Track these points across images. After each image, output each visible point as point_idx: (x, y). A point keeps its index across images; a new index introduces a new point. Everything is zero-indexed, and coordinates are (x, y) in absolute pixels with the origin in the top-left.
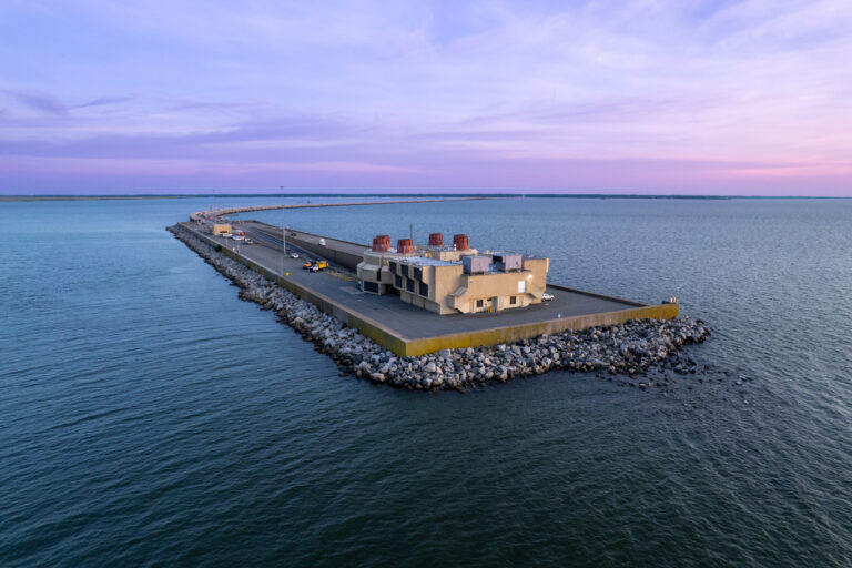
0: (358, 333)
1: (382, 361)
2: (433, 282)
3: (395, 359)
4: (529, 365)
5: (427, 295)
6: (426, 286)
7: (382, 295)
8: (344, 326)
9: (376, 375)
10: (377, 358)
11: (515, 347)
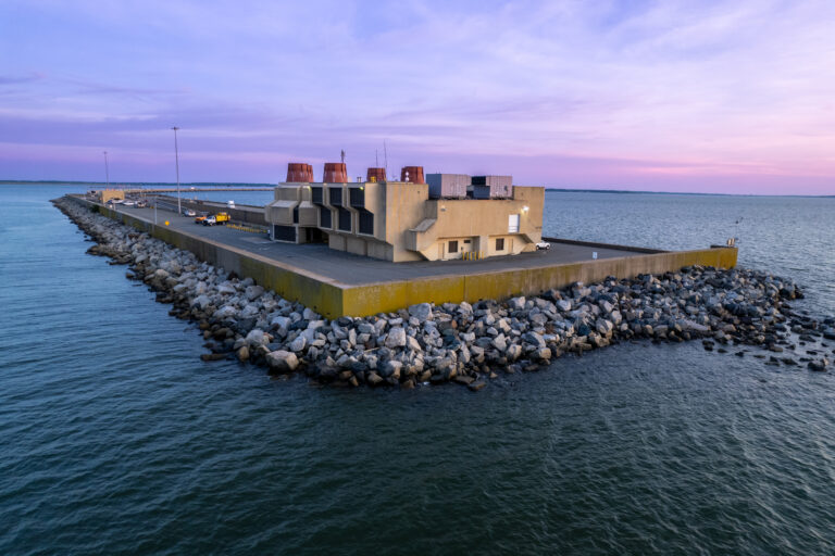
0: (255, 283)
1: (293, 328)
2: (383, 209)
3: (320, 323)
4: (579, 332)
5: (371, 232)
6: (370, 216)
7: (301, 244)
8: (232, 276)
9: (279, 355)
10: (284, 322)
11: (540, 302)
